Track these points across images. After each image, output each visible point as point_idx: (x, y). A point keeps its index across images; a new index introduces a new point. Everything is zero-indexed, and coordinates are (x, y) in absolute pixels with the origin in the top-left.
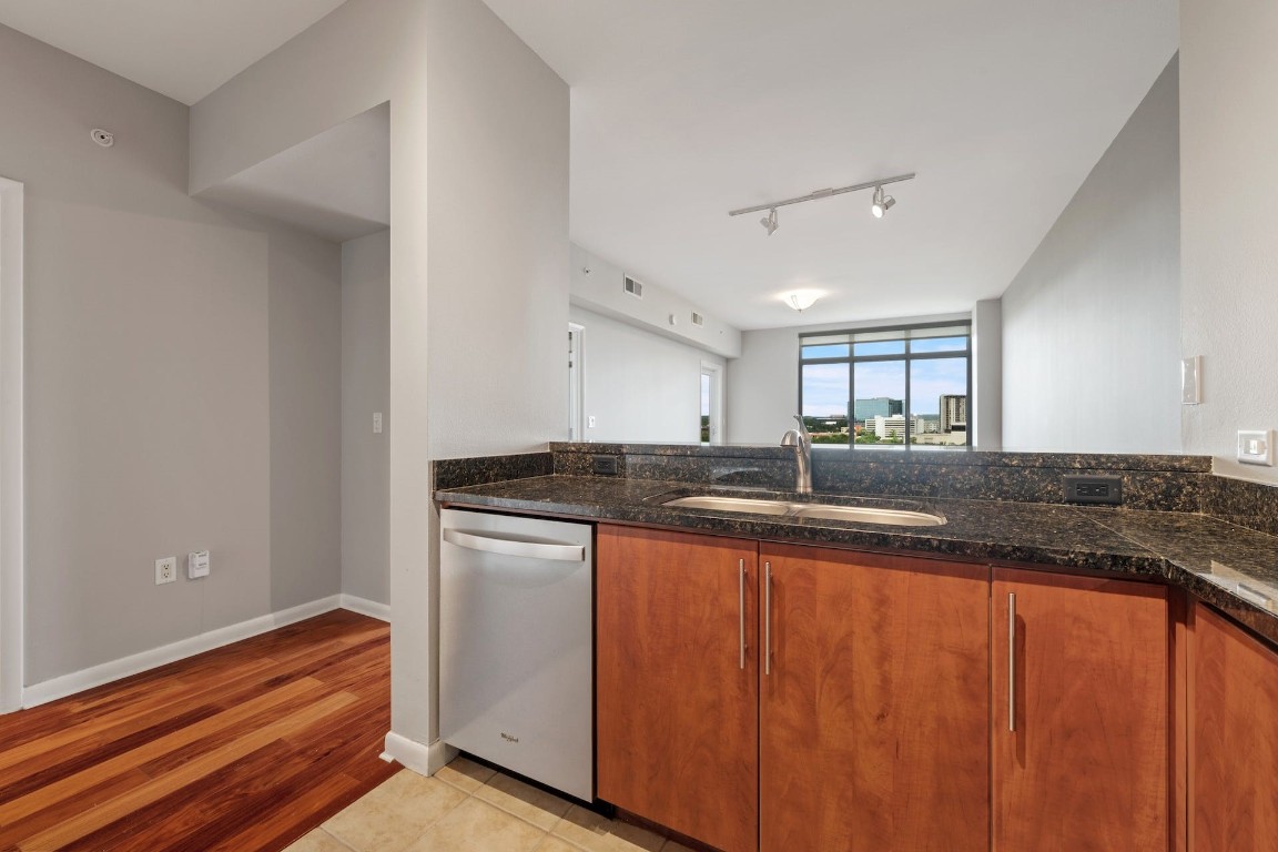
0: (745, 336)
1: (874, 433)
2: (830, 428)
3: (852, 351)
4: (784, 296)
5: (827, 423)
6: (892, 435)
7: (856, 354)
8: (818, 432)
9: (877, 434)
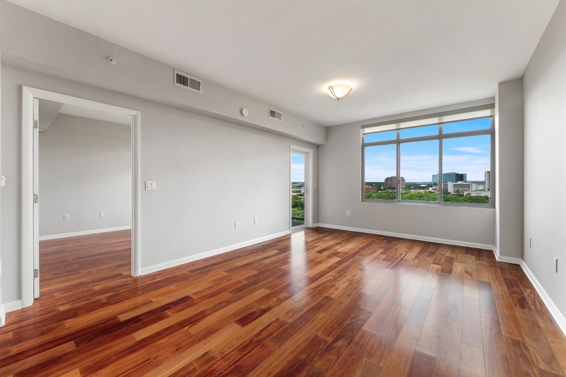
0: (328, 130)
1: (447, 190)
2: (423, 188)
3: (398, 135)
4: (324, 89)
5: (422, 185)
6: (457, 192)
7: (402, 138)
8: (417, 190)
9: (449, 191)
